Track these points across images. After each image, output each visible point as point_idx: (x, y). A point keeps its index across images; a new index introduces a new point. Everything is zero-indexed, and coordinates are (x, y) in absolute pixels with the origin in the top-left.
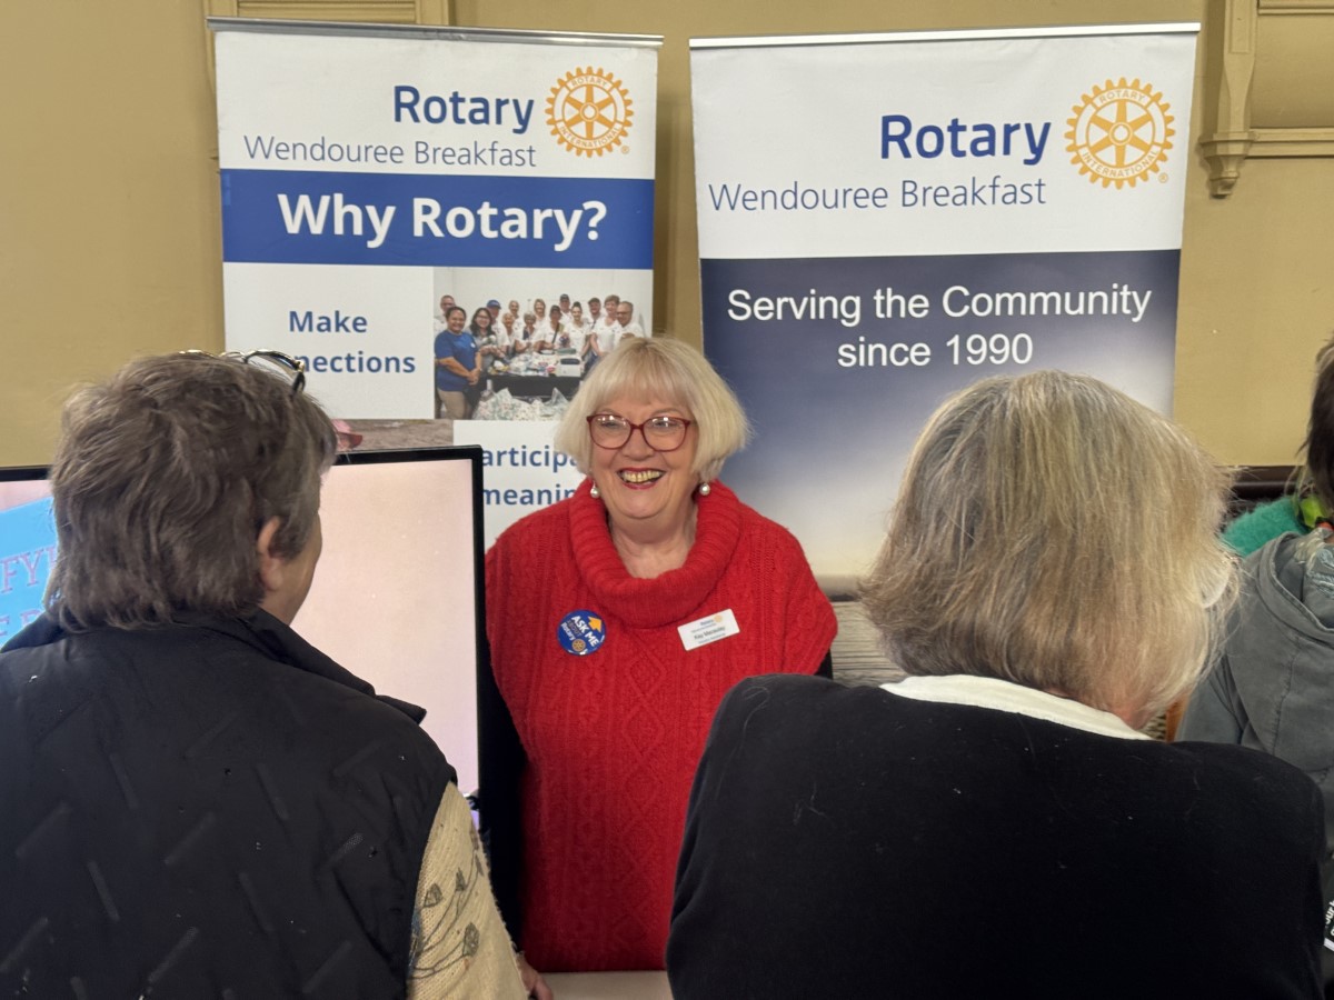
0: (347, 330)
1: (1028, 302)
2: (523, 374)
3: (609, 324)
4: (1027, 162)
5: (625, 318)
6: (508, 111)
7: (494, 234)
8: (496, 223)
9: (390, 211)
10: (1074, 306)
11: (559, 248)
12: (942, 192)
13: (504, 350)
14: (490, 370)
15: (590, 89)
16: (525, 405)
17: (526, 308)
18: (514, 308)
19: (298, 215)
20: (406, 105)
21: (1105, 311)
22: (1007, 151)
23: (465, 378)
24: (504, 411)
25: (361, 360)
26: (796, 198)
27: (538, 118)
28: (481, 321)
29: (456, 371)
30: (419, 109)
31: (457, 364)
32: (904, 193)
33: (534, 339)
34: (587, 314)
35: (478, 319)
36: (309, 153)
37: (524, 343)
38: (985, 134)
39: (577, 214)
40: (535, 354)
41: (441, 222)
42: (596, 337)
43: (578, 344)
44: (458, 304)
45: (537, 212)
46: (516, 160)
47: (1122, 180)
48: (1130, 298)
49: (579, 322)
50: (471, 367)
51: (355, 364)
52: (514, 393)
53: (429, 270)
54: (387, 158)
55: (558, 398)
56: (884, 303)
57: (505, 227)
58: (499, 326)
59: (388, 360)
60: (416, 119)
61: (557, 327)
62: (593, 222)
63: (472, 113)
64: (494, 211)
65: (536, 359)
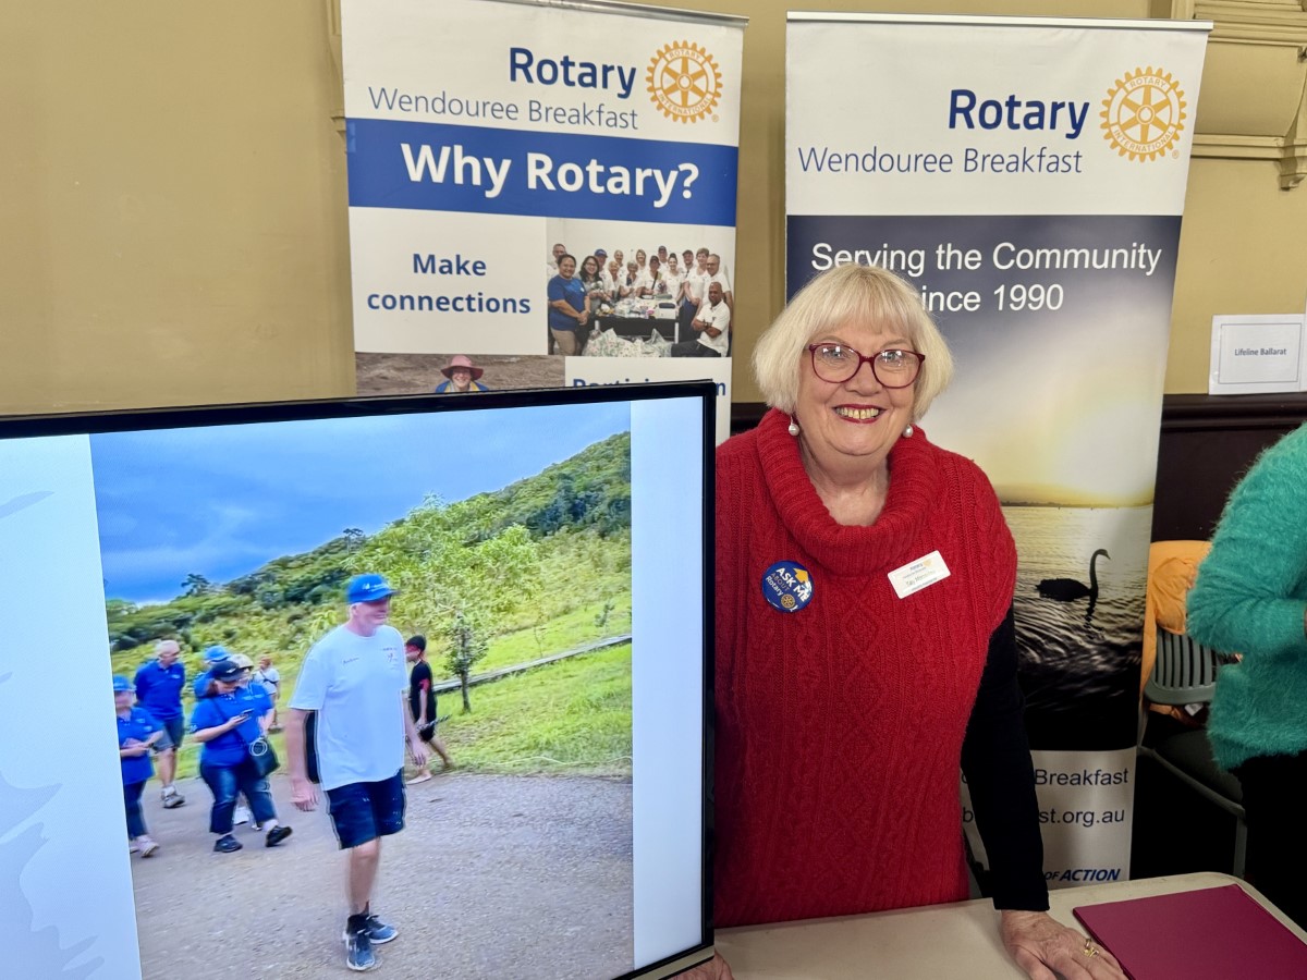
0: (467, 273)
1: (1061, 258)
2: (627, 316)
3: (700, 274)
4: (1069, 136)
5: (713, 268)
6: (613, 76)
7: (601, 190)
9: (506, 164)
10: (1100, 261)
11: (658, 204)
12: (998, 159)
13: (610, 294)
14: (598, 312)
15: (685, 61)
16: (628, 344)
17: (629, 258)
18: (619, 257)
19: (420, 164)
20: (520, 66)
21: (1125, 266)
22: (1053, 126)
23: (576, 319)
24: (610, 349)
25: (480, 300)
26: (874, 161)
27: (639, 85)
28: (591, 269)
29: (567, 312)
31: (568, 306)
32: (967, 160)
33: (636, 285)
34: (681, 264)
35: (587, 266)
36: (430, 105)
37: (627, 288)
38: (1036, 110)
39: (673, 175)
40: (637, 298)
41: (553, 176)
42: (689, 285)
43: (674, 291)
44: (569, 253)
45: (638, 171)
46: (620, 123)
47: (1145, 155)
48: (1146, 255)
49: (674, 271)
50: (580, 309)
51: (475, 305)
52: (618, 333)
53: (543, 220)
54: (504, 114)
55: (657, 337)
56: (944, 256)
57: (611, 183)
58: (606, 272)
59: (505, 302)
60: (530, 80)
61: (656, 275)
62: (687, 183)
63: (581, 77)
64: (601, 169)
65: (638, 304)
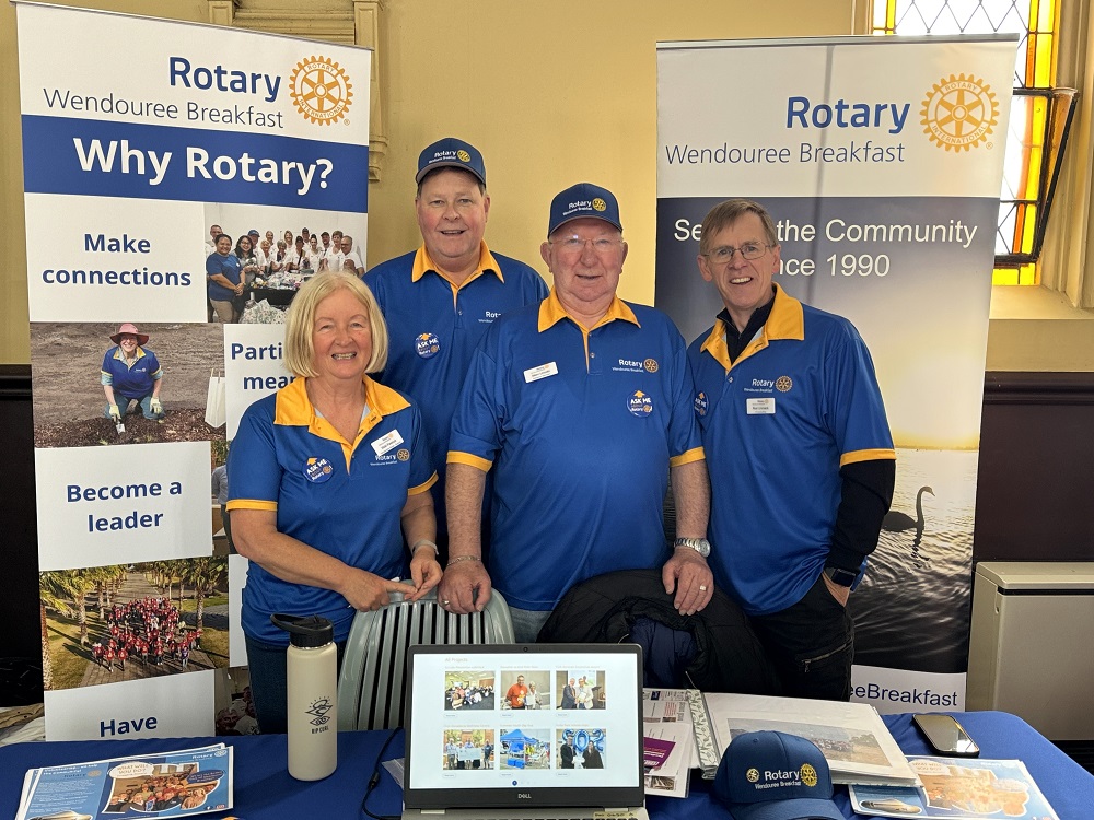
0: (134, 251)
2: (278, 288)
3: (335, 252)
5: (346, 249)
6: (261, 83)
7: (253, 179)
8: (253, 170)
9: (167, 156)
11: (300, 192)
13: (263, 269)
14: (253, 284)
15: (321, 73)
16: (280, 312)
18: (270, 237)
19: (90, 156)
20: (179, 73)
23: (233, 290)
24: (264, 317)
25: (145, 274)
27: (283, 89)
28: (245, 247)
29: (224, 285)
30: (190, 76)
31: (225, 279)
33: (285, 262)
34: (320, 244)
35: (242, 245)
36: (99, 105)
37: (278, 264)
39: (312, 168)
40: (286, 273)
41: (209, 166)
42: (327, 262)
43: (315, 267)
44: (225, 233)
45: (285, 163)
49: (315, 250)
50: (237, 282)
51: (140, 278)
52: (271, 303)
53: (201, 205)
54: (165, 113)
57: (261, 173)
58: (259, 250)
59: (168, 275)
61: (301, 253)
62: (324, 175)
63: (233, 83)
64: (252, 161)
65: (288, 277)
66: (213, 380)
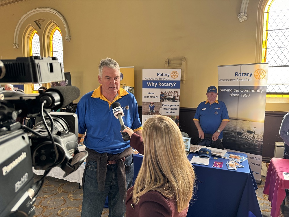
0: (153, 94)
5: (177, 93)
6: (167, 75)
8: (166, 85)
9: (157, 84)
11: (171, 87)
13: (166, 96)
14: (165, 98)
18: (167, 92)
19: (149, 84)
27: (170, 75)
29: (162, 98)
30: (159, 75)
33: (169, 95)
35: (164, 93)
36: (150, 79)
42: (175, 95)
43: (173, 95)
44: (162, 92)
45: (169, 84)
46: (168, 79)
49: (173, 93)
51: (153, 97)
52: (167, 100)
53: (160, 89)
54: (157, 79)
58: (166, 94)
59: (156, 97)
62: (174, 85)
63: (164, 75)
65: (169, 97)
66: (160, 108)
